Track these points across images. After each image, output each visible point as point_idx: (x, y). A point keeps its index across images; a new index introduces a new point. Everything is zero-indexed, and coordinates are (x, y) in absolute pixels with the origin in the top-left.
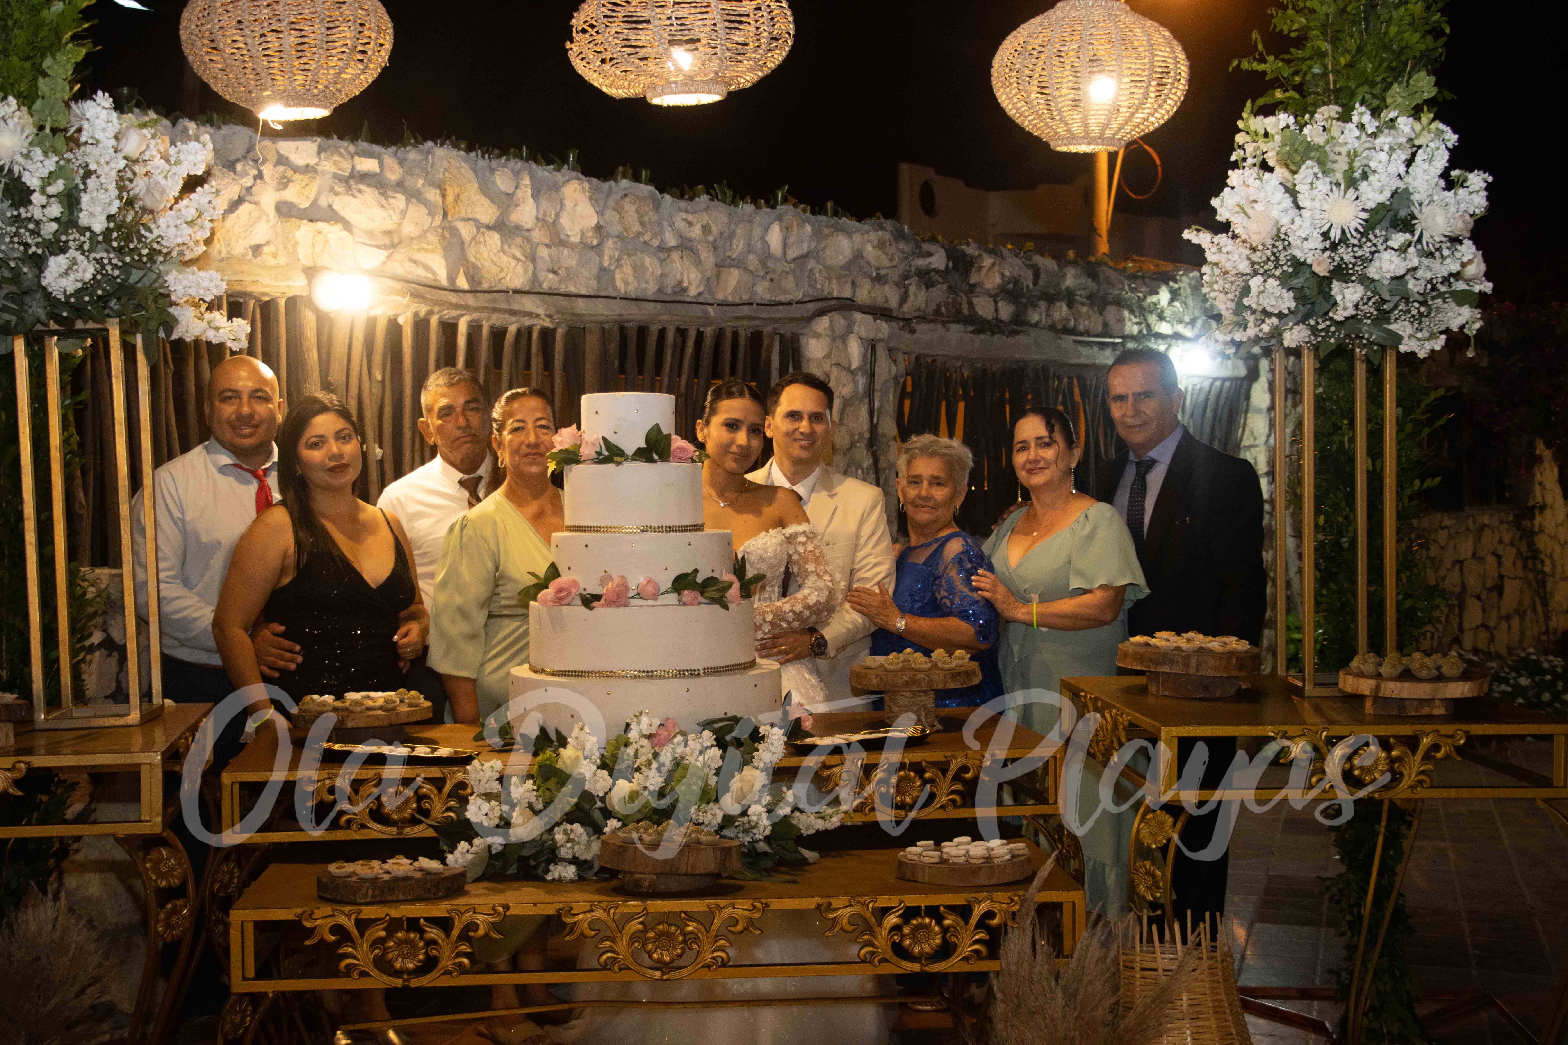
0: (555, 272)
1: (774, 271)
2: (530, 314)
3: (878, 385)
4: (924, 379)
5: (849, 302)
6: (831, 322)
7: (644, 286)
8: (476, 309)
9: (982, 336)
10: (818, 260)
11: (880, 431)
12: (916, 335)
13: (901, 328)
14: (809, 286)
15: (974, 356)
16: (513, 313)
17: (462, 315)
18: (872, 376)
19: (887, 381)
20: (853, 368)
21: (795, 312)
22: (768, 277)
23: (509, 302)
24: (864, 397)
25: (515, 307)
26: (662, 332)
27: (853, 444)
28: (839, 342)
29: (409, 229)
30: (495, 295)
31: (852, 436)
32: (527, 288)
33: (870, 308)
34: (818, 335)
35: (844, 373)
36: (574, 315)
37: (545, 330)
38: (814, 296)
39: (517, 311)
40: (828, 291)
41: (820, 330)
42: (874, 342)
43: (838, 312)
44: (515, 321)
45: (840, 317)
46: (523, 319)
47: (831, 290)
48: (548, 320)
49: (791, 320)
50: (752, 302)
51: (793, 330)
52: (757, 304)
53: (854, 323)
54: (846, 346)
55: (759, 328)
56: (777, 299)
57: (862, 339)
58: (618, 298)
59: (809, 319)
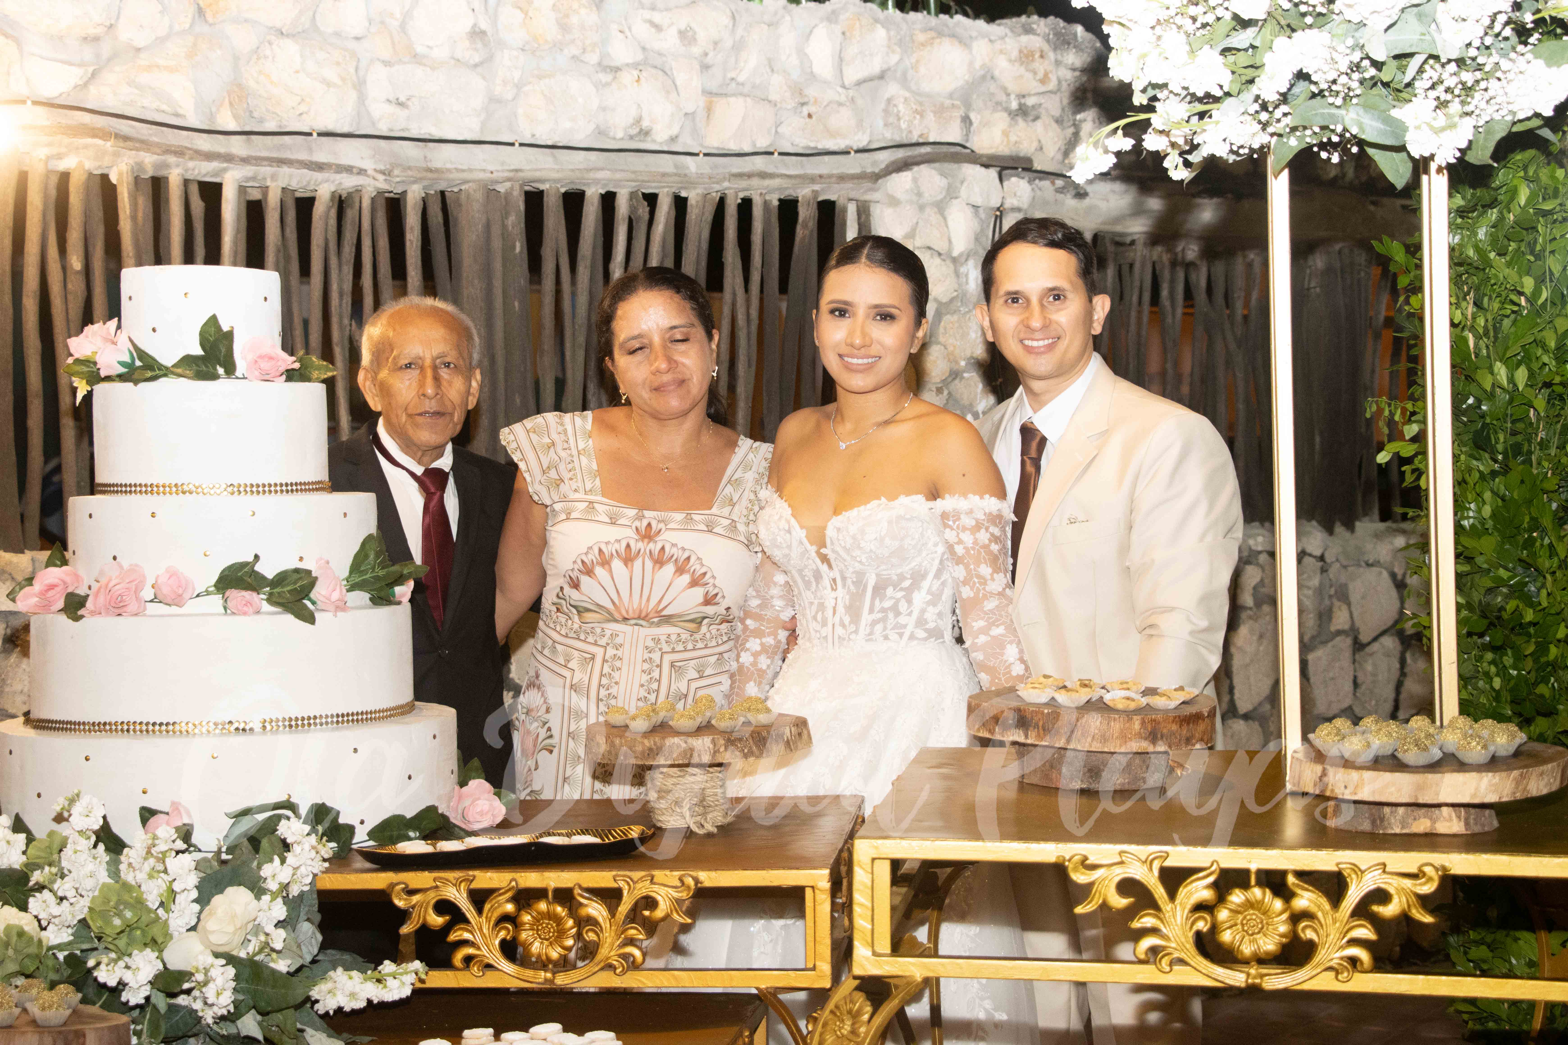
0: (401, 104)
1: (816, 101)
2: (349, 169)
5: (959, 149)
6: (915, 180)
7: (568, 125)
10: (904, 81)
12: (1087, 202)
13: (1062, 191)
14: (886, 125)
16: (320, 167)
20: (956, 255)
21: (852, 165)
22: (805, 110)
23: (310, 150)
25: (320, 157)
26: (608, 200)
28: (931, 214)
29: (126, 33)
30: (286, 138)
32: (345, 130)
33: (998, 157)
34: (894, 202)
36: (430, 170)
37: (387, 195)
38: (892, 140)
39: (323, 164)
40: (919, 133)
41: (900, 195)
42: (1001, 212)
43: (933, 165)
44: (327, 181)
45: (934, 172)
46: (338, 177)
47: (925, 131)
48: (381, 177)
49: (842, 178)
50: (772, 150)
51: (853, 194)
52: (780, 154)
53: (962, 182)
54: (945, 219)
55: (787, 193)
56: (820, 146)
57: (976, 207)
58: (517, 145)
59: (876, 177)
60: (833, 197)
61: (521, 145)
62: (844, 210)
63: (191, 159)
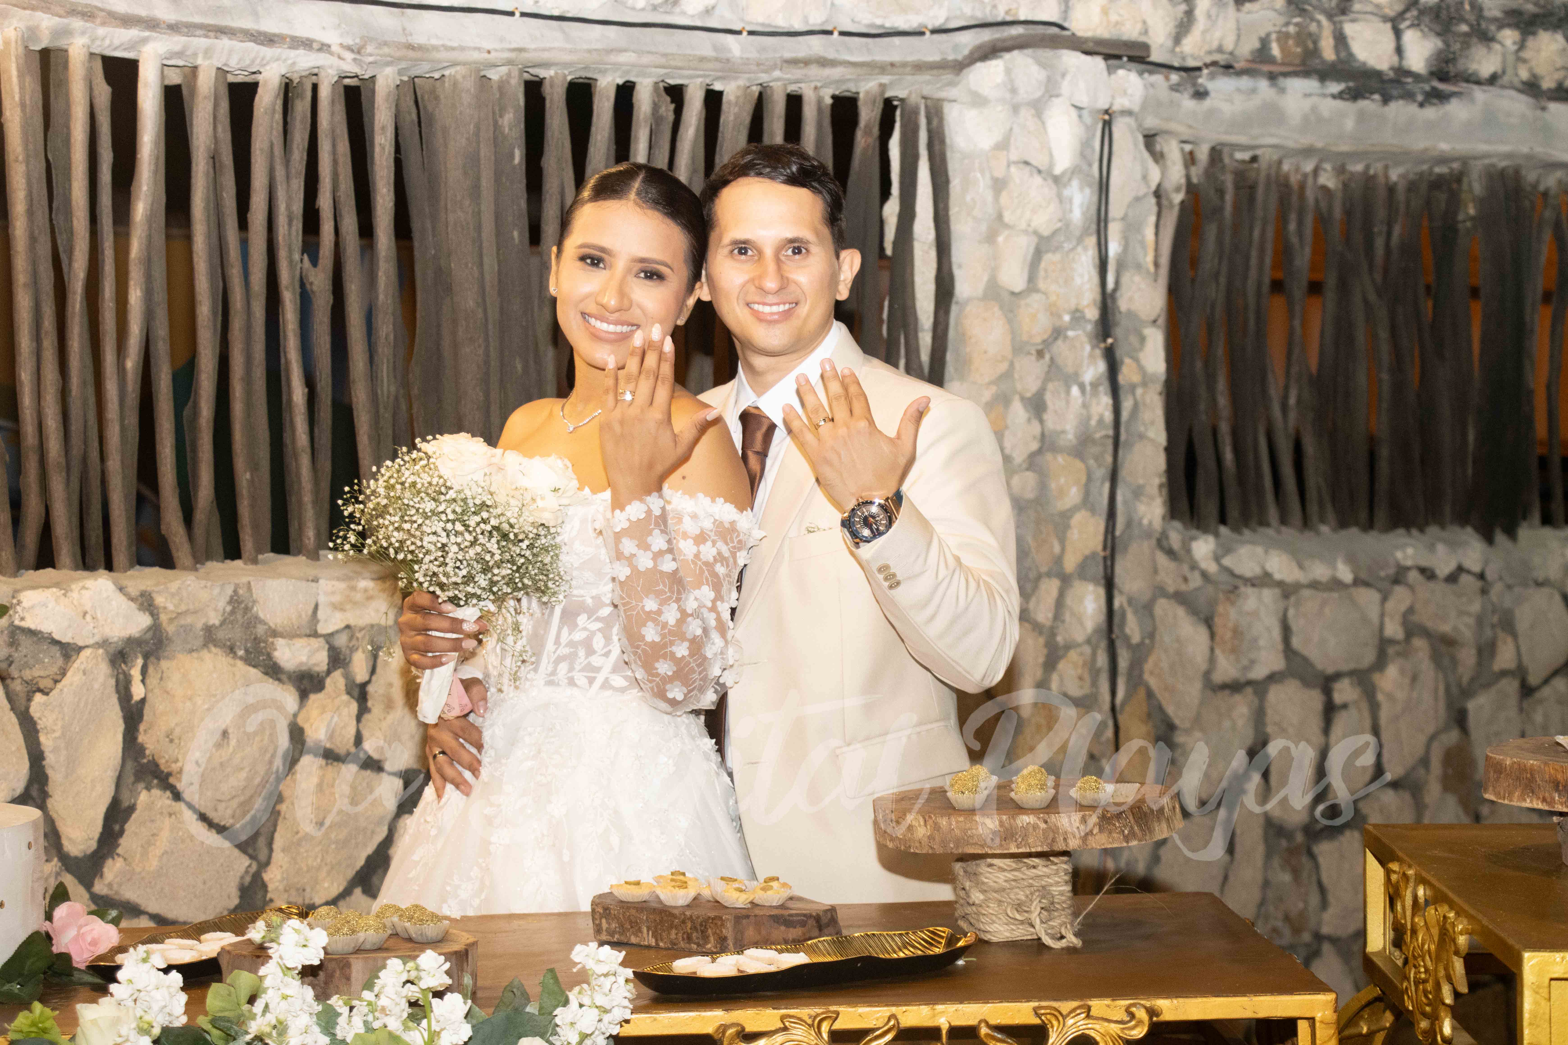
2: (307, 44)
3: (1116, 209)
4: (1229, 198)
5: (1054, 30)
6: (1007, 71)
8: (174, 28)
9: (1363, 104)
11: (1123, 304)
12: (1207, 103)
13: (1175, 88)
15: (1344, 148)
16: (269, 39)
17: (145, 41)
18: (1103, 187)
19: (1137, 199)
20: (1058, 171)
21: (928, 50)
23: (256, 15)
24: (1085, 232)
26: (626, 93)
27: (1058, 333)
28: (1026, 116)
31: (1055, 314)
33: (1100, 42)
34: (978, 101)
35: (1038, 180)
36: (411, 47)
37: (347, 81)
38: (972, 17)
39: (275, 35)
40: (1007, 8)
41: (986, 90)
42: (1110, 115)
43: (1026, 51)
44: (278, 60)
45: (1030, 61)
46: (293, 53)
47: (1014, 6)
48: (349, 56)
49: (920, 67)
50: (829, 28)
51: (927, 91)
52: (843, 34)
53: (1063, 75)
54: (1043, 123)
55: (844, 87)
56: (888, 25)
57: (1079, 108)
58: (517, 14)
59: (960, 66)
60: (902, 94)
61: (523, 15)
62: (915, 112)
63: (103, 24)
